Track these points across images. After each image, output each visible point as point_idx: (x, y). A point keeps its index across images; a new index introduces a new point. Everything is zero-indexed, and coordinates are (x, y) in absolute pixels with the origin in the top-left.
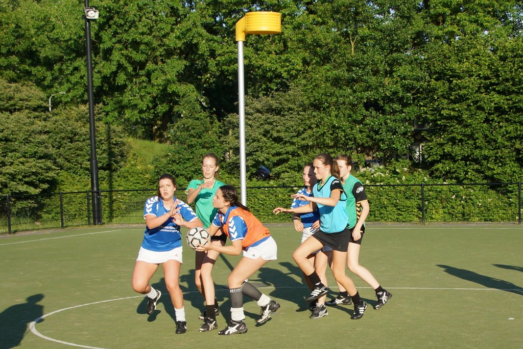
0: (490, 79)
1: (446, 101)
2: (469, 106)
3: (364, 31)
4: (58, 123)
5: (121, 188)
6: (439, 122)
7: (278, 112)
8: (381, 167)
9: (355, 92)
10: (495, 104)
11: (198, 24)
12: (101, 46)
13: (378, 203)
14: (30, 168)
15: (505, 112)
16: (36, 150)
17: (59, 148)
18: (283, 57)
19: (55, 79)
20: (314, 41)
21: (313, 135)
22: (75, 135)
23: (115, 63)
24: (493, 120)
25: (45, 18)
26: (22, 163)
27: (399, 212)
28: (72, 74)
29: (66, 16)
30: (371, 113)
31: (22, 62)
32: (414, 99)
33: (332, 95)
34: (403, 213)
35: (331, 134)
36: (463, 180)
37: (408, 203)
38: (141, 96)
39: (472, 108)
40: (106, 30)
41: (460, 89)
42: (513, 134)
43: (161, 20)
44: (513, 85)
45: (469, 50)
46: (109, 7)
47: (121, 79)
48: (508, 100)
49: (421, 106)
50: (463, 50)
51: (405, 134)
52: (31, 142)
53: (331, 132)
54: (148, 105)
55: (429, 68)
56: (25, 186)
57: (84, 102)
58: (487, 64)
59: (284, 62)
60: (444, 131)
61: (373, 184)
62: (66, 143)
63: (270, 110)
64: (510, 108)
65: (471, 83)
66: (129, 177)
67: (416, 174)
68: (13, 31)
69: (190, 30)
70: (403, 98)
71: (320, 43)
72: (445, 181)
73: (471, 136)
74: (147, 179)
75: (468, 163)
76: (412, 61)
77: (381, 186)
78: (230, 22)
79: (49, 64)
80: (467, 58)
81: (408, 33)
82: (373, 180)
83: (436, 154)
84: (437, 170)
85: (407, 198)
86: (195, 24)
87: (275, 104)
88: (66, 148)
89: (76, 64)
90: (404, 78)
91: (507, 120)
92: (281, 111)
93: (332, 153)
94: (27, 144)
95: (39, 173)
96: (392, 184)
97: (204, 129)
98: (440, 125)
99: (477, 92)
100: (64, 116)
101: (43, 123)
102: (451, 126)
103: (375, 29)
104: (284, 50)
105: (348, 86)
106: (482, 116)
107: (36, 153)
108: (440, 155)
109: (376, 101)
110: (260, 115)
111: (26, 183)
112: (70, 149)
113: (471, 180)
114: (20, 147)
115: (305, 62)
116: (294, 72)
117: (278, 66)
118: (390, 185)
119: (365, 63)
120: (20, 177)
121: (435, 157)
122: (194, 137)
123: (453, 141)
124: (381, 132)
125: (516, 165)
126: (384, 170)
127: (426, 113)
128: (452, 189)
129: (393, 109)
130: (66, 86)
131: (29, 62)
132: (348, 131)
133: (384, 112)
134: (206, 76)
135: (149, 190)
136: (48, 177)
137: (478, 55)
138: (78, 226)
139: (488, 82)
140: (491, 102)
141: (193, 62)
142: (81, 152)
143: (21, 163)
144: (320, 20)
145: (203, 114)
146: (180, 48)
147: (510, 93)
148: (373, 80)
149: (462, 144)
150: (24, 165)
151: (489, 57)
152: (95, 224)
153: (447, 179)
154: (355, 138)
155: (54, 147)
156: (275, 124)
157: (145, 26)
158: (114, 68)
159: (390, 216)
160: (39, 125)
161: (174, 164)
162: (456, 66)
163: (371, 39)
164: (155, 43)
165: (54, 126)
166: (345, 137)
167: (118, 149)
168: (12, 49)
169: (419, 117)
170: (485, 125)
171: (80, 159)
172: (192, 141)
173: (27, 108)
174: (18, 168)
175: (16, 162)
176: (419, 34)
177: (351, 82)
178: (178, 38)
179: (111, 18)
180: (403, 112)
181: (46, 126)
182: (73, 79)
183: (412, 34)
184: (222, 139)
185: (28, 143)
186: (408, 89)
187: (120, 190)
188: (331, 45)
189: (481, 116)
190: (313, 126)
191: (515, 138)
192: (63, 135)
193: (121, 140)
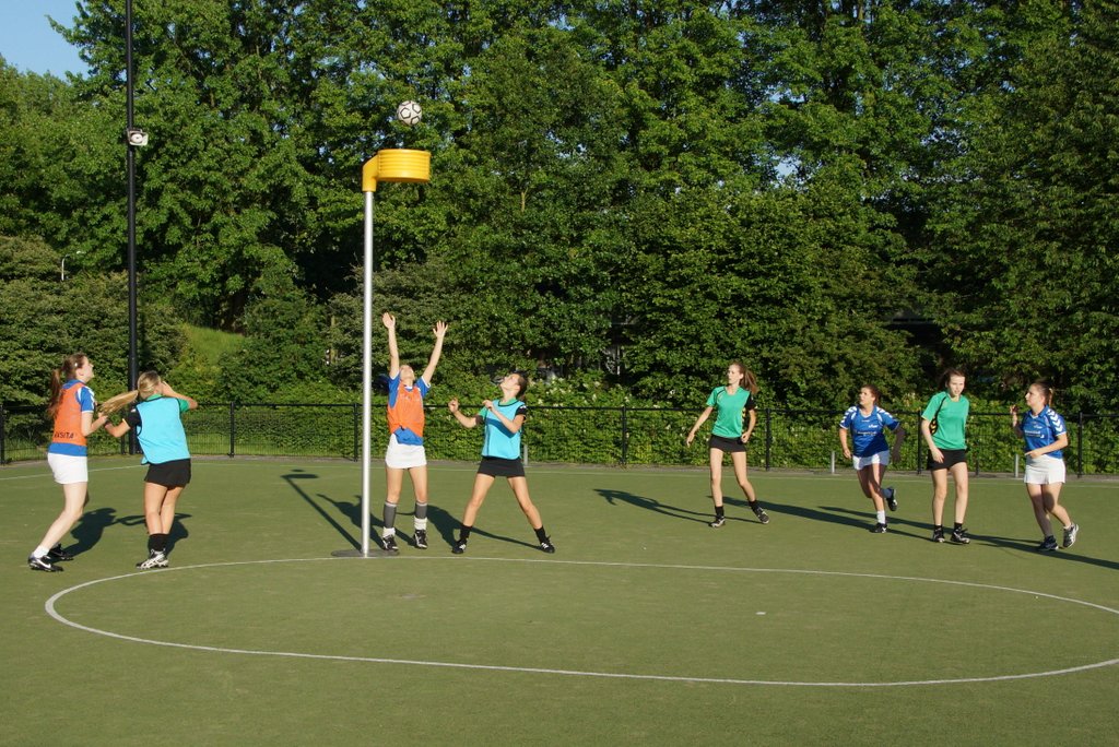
0: (727, 253)
1: (659, 285)
2: (694, 292)
3: (539, 176)
4: (78, 299)
6: (649, 316)
7: (409, 293)
8: (561, 380)
9: (524, 266)
10: (733, 291)
11: (293, 157)
12: (146, 185)
13: (554, 434)
14: (34, 364)
15: (746, 303)
16: (43, 338)
17: (78, 336)
18: (418, 211)
19: (73, 232)
20: (466, 190)
21: (461, 330)
22: (103, 319)
23: (165, 211)
24: (729, 314)
25: (61, 139)
26: (22, 357)
27: (586, 447)
28: (98, 225)
29: (93, 137)
30: (548, 298)
31: (25, 204)
32: (613, 280)
33: (490, 270)
34: (591, 450)
35: (488, 329)
36: (682, 403)
37: (600, 434)
38: (202, 261)
39: (699, 296)
40: (154, 162)
41: (681, 266)
42: (758, 337)
43: (236, 150)
44: (761, 263)
45: (696, 208)
46: (159, 128)
47: (174, 235)
48: (751, 285)
49: (622, 291)
50: (688, 210)
51: (598, 331)
52: (36, 325)
53: (488, 325)
54: (212, 276)
55: (635, 234)
56: (25, 392)
57: (118, 269)
58: (722, 231)
59: (419, 218)
60: (656, 329)
61: (548, 404)
62: (89, 330)
63: (399, 290)
64: (756, 297)
65: (698, 258)
66: (183, 383)
67: (613, 391)
68: (12, 158)
69: (280, 165)
70: (596, 277)
71: (477, 192)
72: (655, 403)
73: (696, 338)
74: (210, 386)
75: (690, 378)
76: (611, 224)
77: (560, 408)
78: (341, 157)
79: (64, 209)
80: (693, 221)
81: (606, 182)
82: (549, 400)
83: (644, 363)
84: (644, 386)
85: (598, 427)
86: (287, 158)
87: (405, 282)
88: (89, 337)
89: (106, 210)
90: (598, 248)
91: (750, 316)
92: (414, 291)
93: (489, 357)
94: (30, 329)
95: (47, 374)
96: (577, 405)
97: (298, 315)
98: (651, 321)
99: (706, 271)
100: (86, 289)
101: (55, 298)
102: (667, 322)
103: (556, 174)
104: (419, 201)
105: (514, 257)
106: (714, 307)
107: (43, 342)
108: (649, 365)
109: (556, 281)
110: (382, 296)
111: (27, 387)
112: (95, 339)
113: (694, 403)
114: (18, 332)
115: (451, 220)
116: (433, 234)
117: (410, 224)
118: (573, 408)
119: (541, 224)
120: (19, 378)
121: (642, 367)
122: (283, 327)
123: (669, 344)
124: (562, 327)
125: (762, 382)
126: (565, 385)
127: (629, 301)
128: (666, 416)
129: (581, 294)
130: (89, 244)
131: (33, 204)
132: (513, 325)
133: (567, 298)
134: (302, 236)
135: (212, 404)
137: (709, 217)
138: (106, 455)
139: (723, 257)
140: (728, 287)
141: (281, 214)
142: (111, 344)
143: (20, 357)
144: (475, 157)
145: (298, 293)
146: (263, 193)
147: (755, 275)
148: (552, 250)
149: (682, 349)
150: (24, 360)
151: (726, 220)
152: (131, 453)
153: (660, 400)
154: (523, 336)
155: (70, 334)
156: (404, 311)
157: (212, 157)
158: (163, 219)
159: (573, 454)
160: (49, 301)
161: (252, 366)
162: (676, 232)
163: (551, 188)
164: (227, 185)
165: (72, 303)
166: (508, 333)
167: (167, 340)
168: (10, 185)
169: (618, 307)
170: (717, 321)
171: (110, 355)
172: (279, 332)
173: (31, 275)
174: (15, 365)
175: (13, 355)
176: (622, 184)
177: (518, 252)
178: (262, 177)
179: (161, 144)
180: (595, 299)
181: (59, 303)
182: (101, 233)
183: (612, 183)
184: (324, 331)
185: (32, 327)
186: (602, 265)
188: (492, 197)
189: (712, 308)
190: (461, 315)
191: (762, 342)
192: (85, 317)
193: (172, 327)
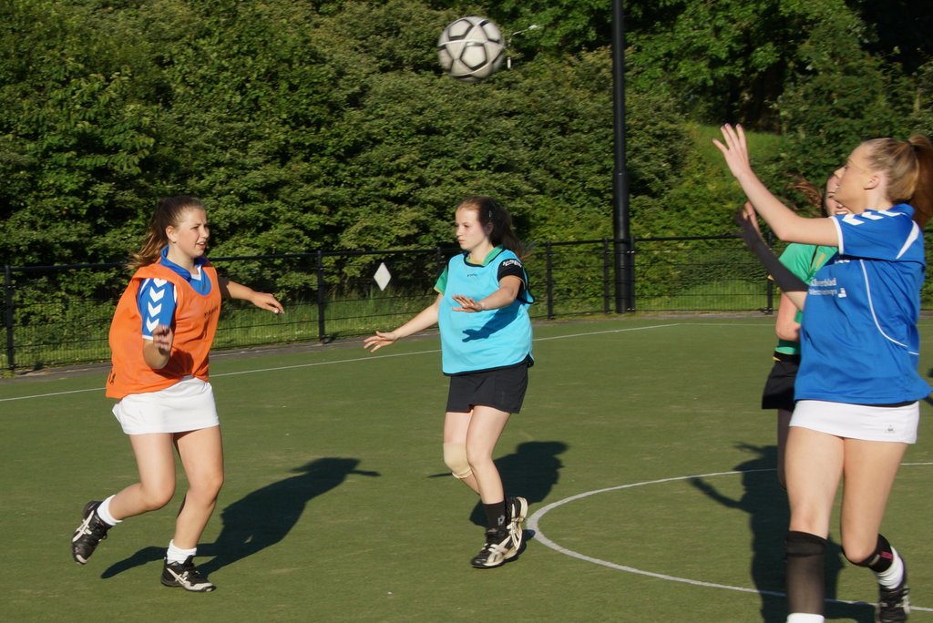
4: (536, 93)
5: (671, 234)
14: (479, 189)
16: (491, 152)
17: (536, 147)
22: (571, 119)
26: (462, 181)
52: (480, 134)
54: (731, 48)
57: (592, 47)
62: (551, 137)
66: (690, 209)
74: (730, 211)
88: (552, 147)
94: (471, 140)
100: (547, 77)
101: (504, 94)
107: (491, 157)
112: (561, 149)
114: (456, 145)
130: (549, 14)
136: (515, 209)
138: (583, 314)
142: (585, 156)
143: (459, 179)
150: (465, 185)
152: (619, 311)
155: (526, 145)
160: (497, 97)
165: (527, 100)
167: (666, 147)
171: (581, 171)
174: (452, 191)
175: (449, 178)
181: (510, 101)
185: (474, 136)
187: (667, 236)
192: (545, 118)
193: (672, 126)
